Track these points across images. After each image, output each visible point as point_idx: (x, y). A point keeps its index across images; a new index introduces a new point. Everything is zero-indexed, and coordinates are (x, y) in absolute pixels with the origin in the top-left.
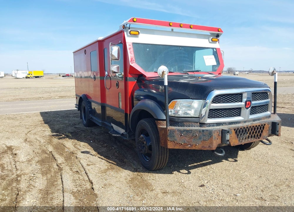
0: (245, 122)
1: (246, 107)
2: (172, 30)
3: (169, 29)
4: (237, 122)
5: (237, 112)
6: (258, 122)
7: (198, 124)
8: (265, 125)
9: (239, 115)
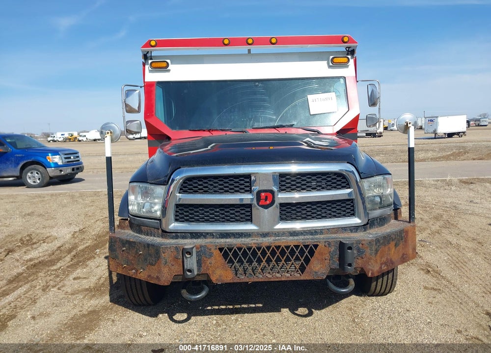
0: (265, 235)
1: (260, 204)
2: (249, 51)
3: (243, 49)
4: (242, 233)
5: (243, 213)
6: (302, 237)
7: (160, 231)
8: (316, 246)
9: (249, 220)
